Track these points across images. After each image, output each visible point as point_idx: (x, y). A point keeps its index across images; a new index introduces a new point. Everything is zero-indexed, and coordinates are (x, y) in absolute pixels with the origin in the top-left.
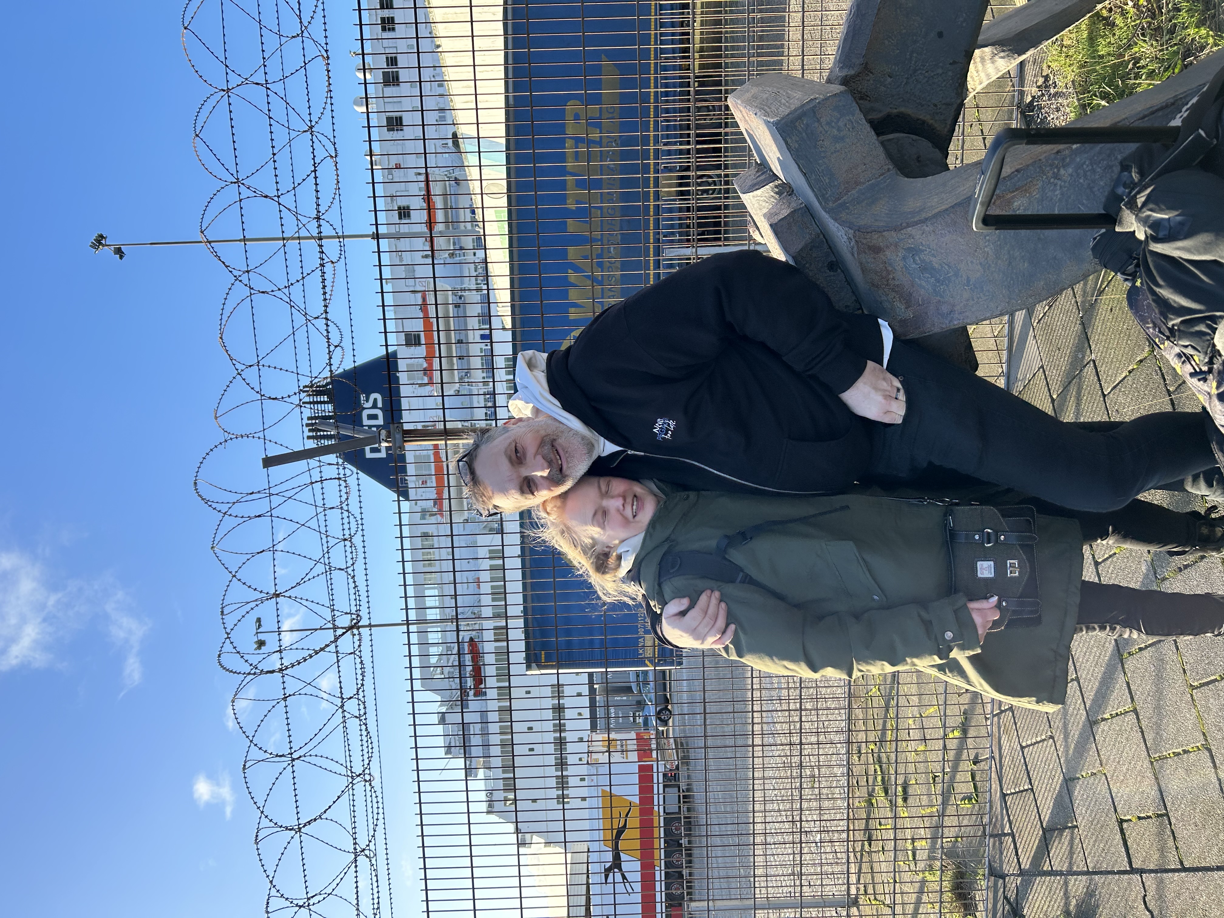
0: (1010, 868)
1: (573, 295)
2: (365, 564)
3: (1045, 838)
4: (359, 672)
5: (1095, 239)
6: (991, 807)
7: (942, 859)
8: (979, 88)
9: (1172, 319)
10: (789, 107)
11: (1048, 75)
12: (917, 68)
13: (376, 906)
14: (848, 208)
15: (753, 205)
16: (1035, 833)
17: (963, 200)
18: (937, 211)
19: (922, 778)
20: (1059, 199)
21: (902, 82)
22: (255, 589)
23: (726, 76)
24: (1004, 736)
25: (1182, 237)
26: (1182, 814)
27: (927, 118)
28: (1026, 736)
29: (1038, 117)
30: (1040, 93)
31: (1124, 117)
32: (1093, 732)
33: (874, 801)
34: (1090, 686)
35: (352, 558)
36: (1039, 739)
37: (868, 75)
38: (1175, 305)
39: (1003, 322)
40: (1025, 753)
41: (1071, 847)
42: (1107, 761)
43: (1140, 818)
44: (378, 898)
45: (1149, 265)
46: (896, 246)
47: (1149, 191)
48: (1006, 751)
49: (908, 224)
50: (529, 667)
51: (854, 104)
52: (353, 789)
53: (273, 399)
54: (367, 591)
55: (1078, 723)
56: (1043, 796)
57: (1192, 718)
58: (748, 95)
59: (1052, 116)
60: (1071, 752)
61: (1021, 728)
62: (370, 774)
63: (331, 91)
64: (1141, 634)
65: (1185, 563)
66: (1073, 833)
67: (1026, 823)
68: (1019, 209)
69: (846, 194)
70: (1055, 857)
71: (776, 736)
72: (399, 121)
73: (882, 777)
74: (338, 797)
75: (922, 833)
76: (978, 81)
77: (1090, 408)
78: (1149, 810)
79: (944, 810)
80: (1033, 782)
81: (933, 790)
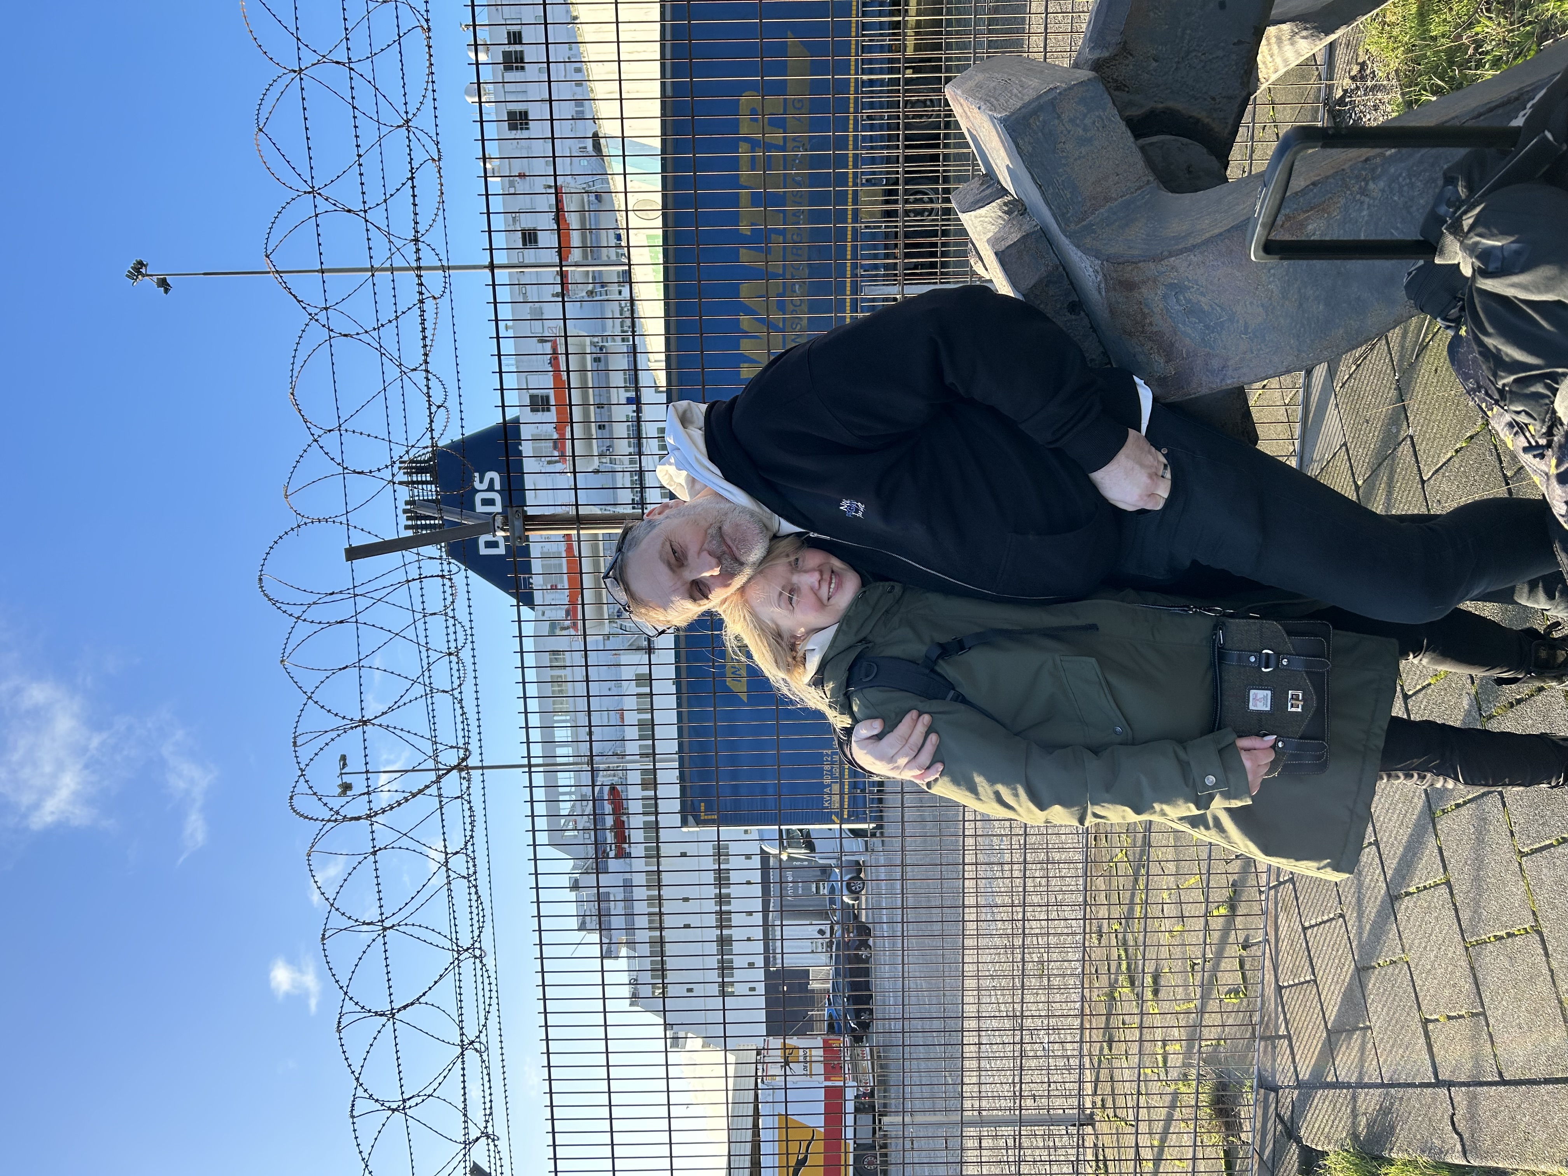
0: (1285, 1078)
1: (747, 348)
2: (477, 699)
3: (1330, 1041)
4: (468, 820)
5: (1409, 274)
6: (1263, 1003)
7: (1199, 1067)
8: (1274, 77)
9: (1502, 378)
10: (1022, 99)
11: (1364, 62)
12: (1191, 49)
13: (488, 1112)
14: (1094, 232)
15: (976, 227)
16: (1318, 1035)
17: (1242, 222)
18: (1208, 235)
19: (1178, 965)
20: (1367, 223)
21: (1171, 67)
22: (336, 715)
23: (947, 59)
24: (1282, 914)
25: (1517, 271)
26: (1503, 1014)
27: (1203, 115)
28: (1310, 914)
29: (1351, 117)
30: (1353, 86)
31: (1453, 115)
32: (1394, 910)
33: (1117, 995)
34: (1392, 852)
35: (459, 678)
36: (1325, 918)
37: (1127, 58)
38: (1507, 359)
39: (1297, 386)
40: (1308, 936)
41: (1362, 1054)
42: (1411, 947)
43: (1449, 1018)
44: (491, 1101)
45: (1476, 308)
46: (1155, 281)
47: (1478, 209)
48: (1284, 933)
49: (1170, 252)
50: (684, 823)
51: (1106, 95)
52: (459, 967)
53: (359, 473)
54: (479, 719)
55: (1376, 898)
56: (1329, 989)
57: (1519, 893)
58: (971, 84)
59: (1368, 116)
60: (1365, 935)
61: (1304, 904)
62: (480, 948)
63: (433, 73)
64: (1458, 784)
65: (1518, 697)
66: (1365, 1036)
67: (1306, 1023)
68: (1314, 234)
69: (1093, 213)
70: (1342, 1065)
71: (995, 910)
72: (524, 115)
73: (1128, 963)
74: (441, 976)
75: (1175, 1033)
76: (1272, 68)
77: (1404, 497)
78: (1461, 1007)
79: (1203, 1005)
80: (1316, 971)
81: (1191, 980)
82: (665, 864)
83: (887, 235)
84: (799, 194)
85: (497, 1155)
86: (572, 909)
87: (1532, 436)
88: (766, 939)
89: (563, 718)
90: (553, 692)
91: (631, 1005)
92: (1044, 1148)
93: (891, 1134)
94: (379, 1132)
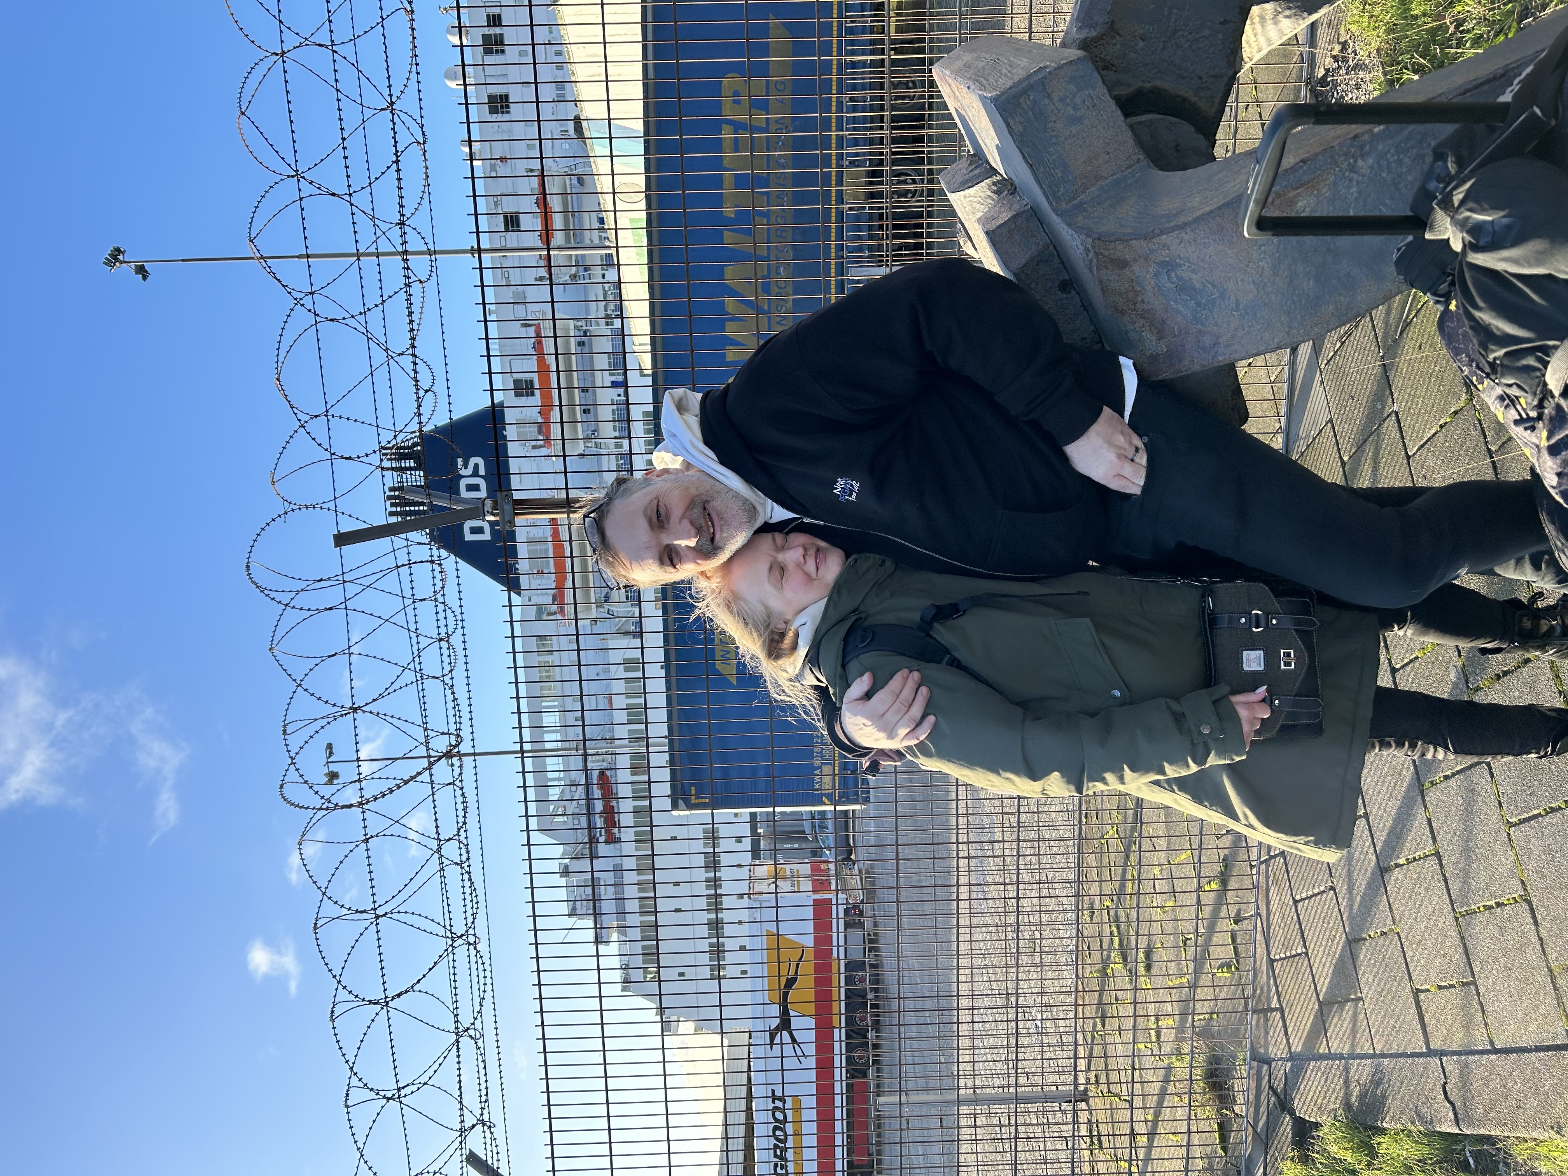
0: (1278, 1050)
1: (731, 331)
2: (468, 684)
3: (1322, 1013)
4: (460, 807)
5: (1399, 250)
6: (1255, 976)
7: (1193, 1041)
8: (1257, 57)
9: (1493, 351)
10: (1012, 79)
11: (1346, 41)
12: (1178, 28)
13: (483, 1099)
14: (1085, 210)
15: (965, 207)
16: (1310, 1007)
17: (1232, 199)
18: (1198, 213)
19: (1170, 940)
20: (1356, 199)
21: (1158, 47)
22: (327, 702)
23: (930, 41)
24: (1273, 888)
26: (1494, 983)
27: (1190, 95)
28: (1301, 887)
29: (1333, 96)
30: (1335, 65)
31: (1440, 92)
32: (1384, 882)
33: (1109, 971)
34: (1382, 824)
35: (450, 663)
36: (1316, 891)
37: (1114, 37)
38: (1498, 333)
39: (1283, 363)
40: (1299, 909)
41: (1354, 1025)
42: (1401, 918)
43: (1440, 987)
44: (487, 1088)
45: (1466, 284)
46: (1146, 258)
47: (1468, 185)
48: (1275, 906)
49: (1161, 230)
50: (675, 806)
51: (1096, 75)
52: (454, 954)
53: (346, 458)
54: (470, 705)
55: (1366, 870)
56: (1321, 962)
57: (1508, 863)
58: (959, 64)
59: (1350, 96)
60: (1356, 907)
61: (1295, 878)
62: (474, 935)
63: (416, 56)
65: (1505, 669)
66: (1356, 1007)
67: (1298, 995)
68: (1304, 211)
69: (1084, 192)
70: (1334, 1036)
71: (986, 888)
72: (505, 98)
73: (1120, 939)
74: (435, 963)
75: (1168, 1008)
76: (1256, 47)
77: (1390, 472)
78: (1452, 977)
79: (1196, 980)
80: (1307, 944)
81: (1184, 955)
82: (658, 847)
83: (871, 217)
84: (783, 176)
85: (494, 1142)
86: (562, 894)
89: (551, 704)
90: (539, 677)
91: (622, 990)
92: (1038, 1124)
93: (886, 1114)
94: (374, 1121)
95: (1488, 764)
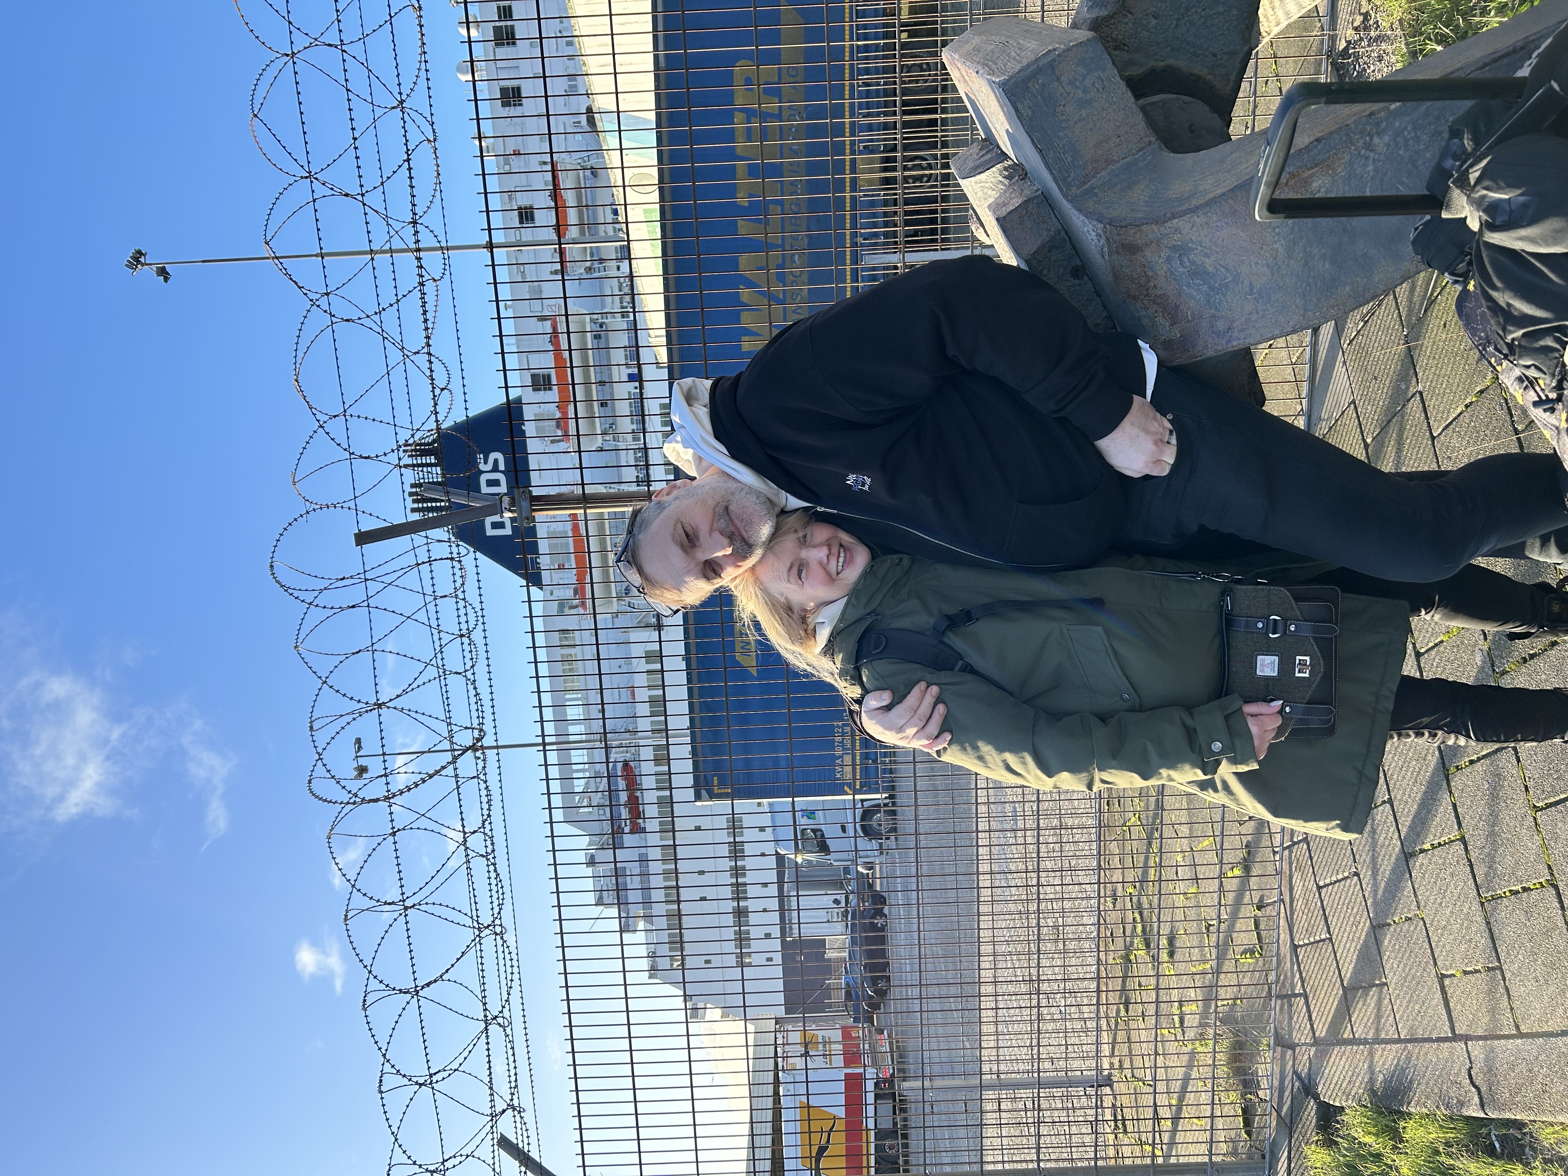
0: (1301, 1036)
1: (747, 320)
2: (490, 679)
3: (1346, 998)
4: (485, 799)
5: (1416, 229)
6: (1279, 963)
7: (1216, 1026)
8: (1275, 31)
9: (1511, 332)
10: (1020, 62)
11: (1367, 12)
12: (1191, 4)
13: (513, 1085)
14: (1096, 195)
15: (976, 193)
16: (1334, 993)
17: (1246, 181)
18: (1211, 196)
19: (1193, 927)
20: (1372, 178)
21: (1171, 24)
22: (352, 699)
23: (943, 22)
24: (1296, 874)
26: (1520, 968)
27: (1204, 73)
28: (1325, 873)
29: (1355, 69)
30: (1357, 37)
31: (1458, 66)
32: (1409, 867)
33: (1132, 957)
34: (1406, 810)
35: (472, 659)
36: (1340, 877)
37: (1126, 16)
38: (1516, 313)
39: (1304, 344)
40: (1323, 895)
41: (1379, 1010)
42: (1426, 903)
43: (1465, 973)
44: (516, 1074)
45: (1483, 262)
46: (1158, 243)
48: (1299, 892)
49: (1173, 214)
50: (698, 797)
51: (1106, 56)
52: (481, 944)
53: (365, 458)
55: (1391, 856)
56: (1345, 947)
57: (1534, 847)
58: (968, 47)
59: (1372, 68)
60: (1380, 892)
61: (1318, 864)
62: (501, 925)
63: (425, 53)
65: (1532, 652)
66: (1381, 992)
67: (1322, 981)
68: (1319, 192)
69: (1094, 177)
70: (1358, 1021)
71: (1010, 876)
72: (517, 92)
73: (1143, 926)
74: (463, 953)
75: (1192, 993)
76: (1274, 22)
77: (1414, 454)
78: (1478, 962)
79: (1219, 965)
80: (1331, 930)
81: (1207, 941)
82: (680, 838)
83: (886, 203)
84: (796, 164)
85: (524, 1126)
86: (589, 884)
87: (1542, 390)
88: (782, 910)
89: (575, 696)
90: (564, 671)
91: (650, 977)
92: (1063, 1109)
93: (913, 1099)
94: (408, 1106)
95: (1515, 749)
